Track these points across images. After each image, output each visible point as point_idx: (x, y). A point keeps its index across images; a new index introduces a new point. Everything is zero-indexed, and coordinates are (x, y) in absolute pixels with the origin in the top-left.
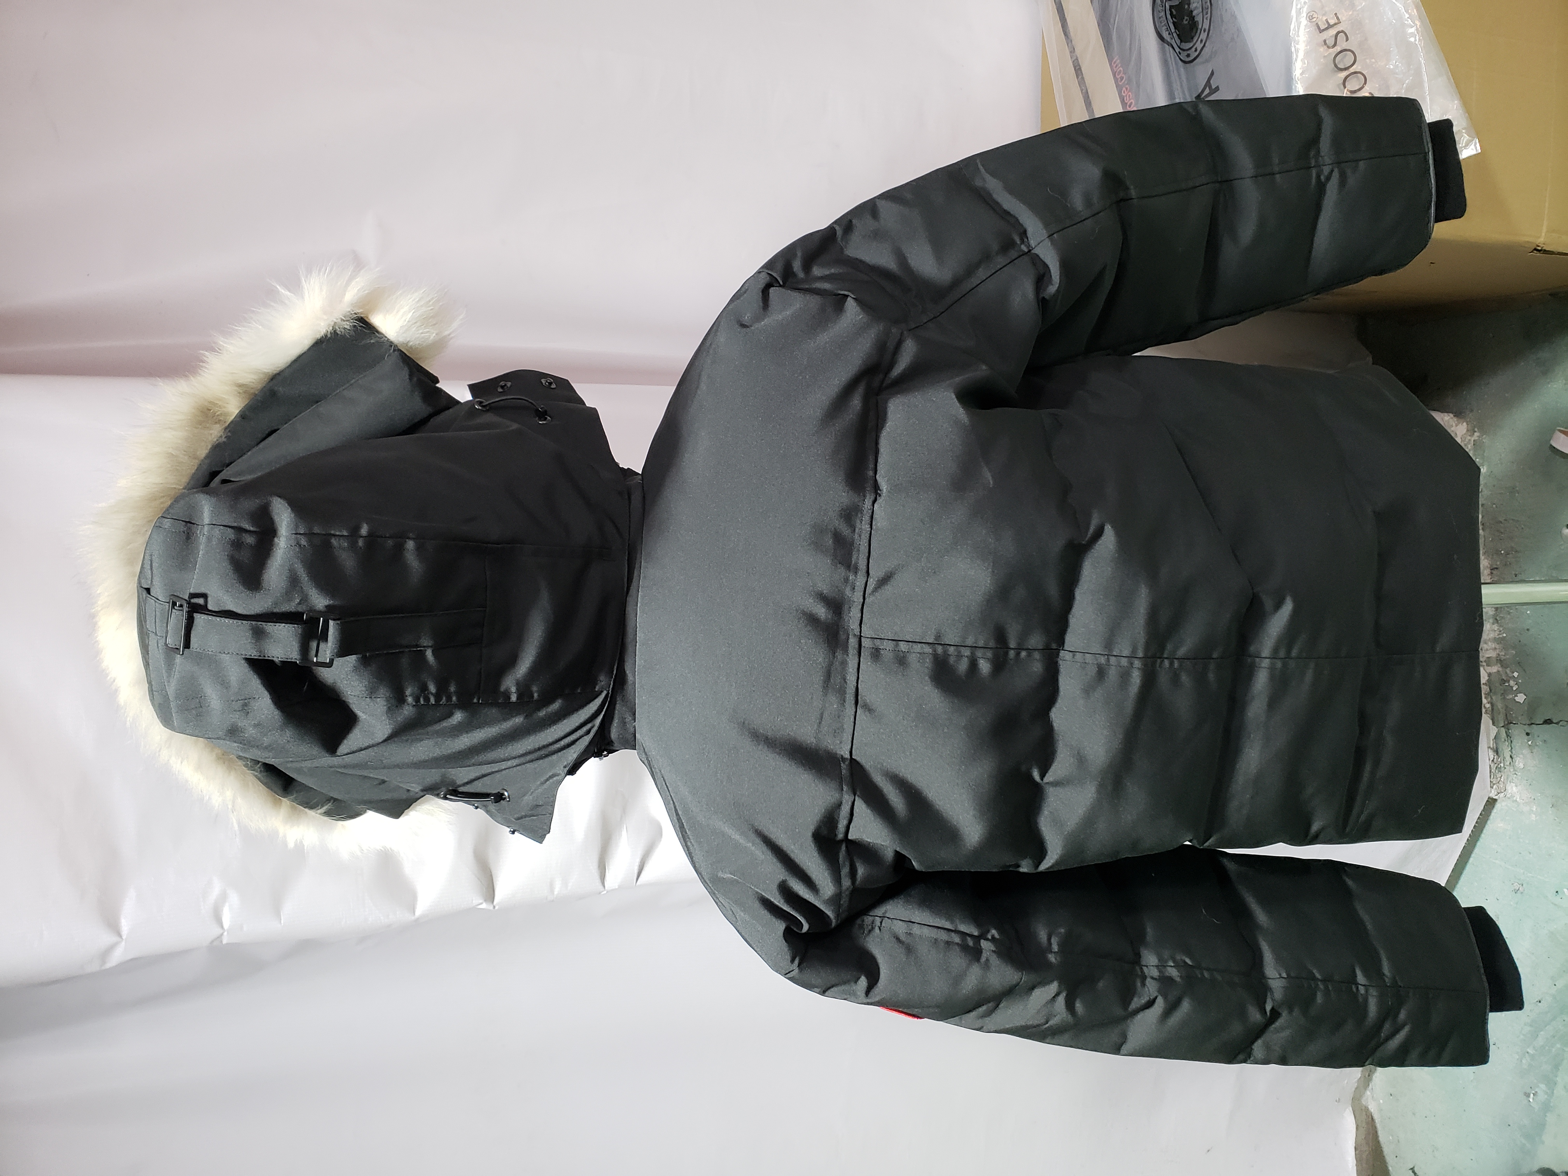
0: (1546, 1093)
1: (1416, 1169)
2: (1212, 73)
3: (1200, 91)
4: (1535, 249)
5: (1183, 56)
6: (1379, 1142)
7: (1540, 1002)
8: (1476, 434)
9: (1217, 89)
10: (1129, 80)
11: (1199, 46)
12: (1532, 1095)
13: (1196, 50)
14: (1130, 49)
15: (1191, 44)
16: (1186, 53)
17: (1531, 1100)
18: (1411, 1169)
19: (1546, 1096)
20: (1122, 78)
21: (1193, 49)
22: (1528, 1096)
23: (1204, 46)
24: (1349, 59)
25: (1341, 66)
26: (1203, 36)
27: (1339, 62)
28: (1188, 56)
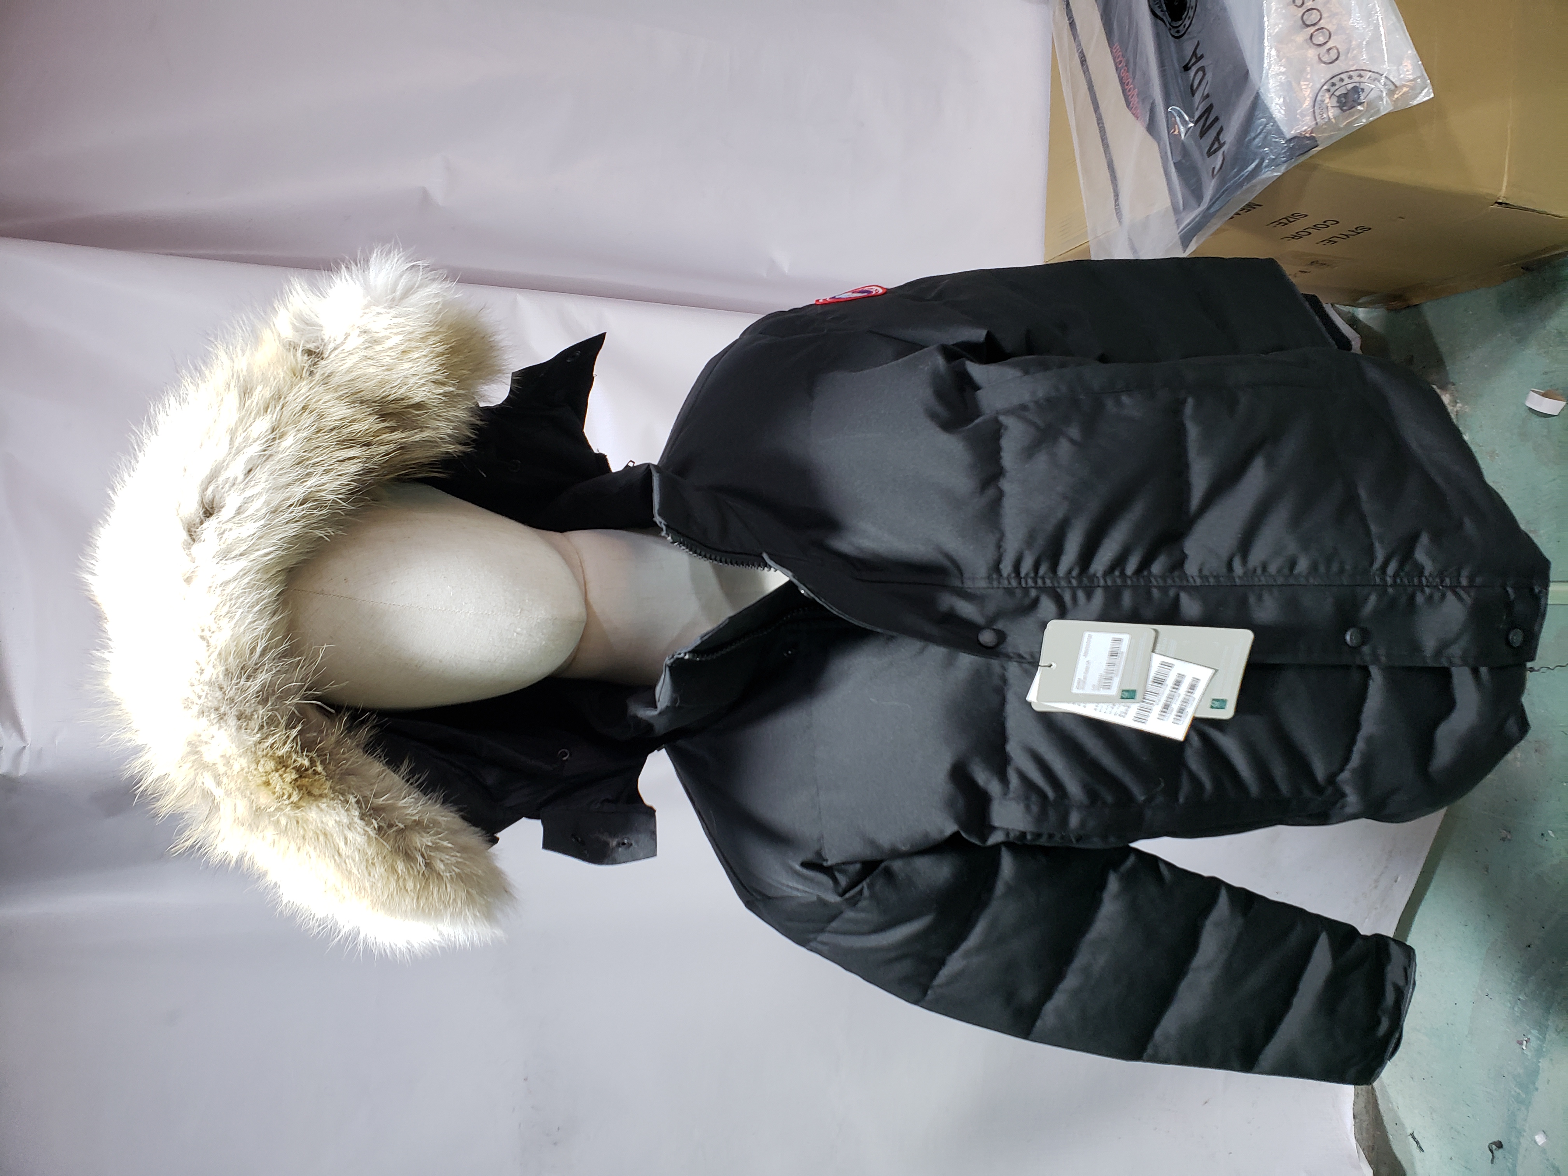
0: (1538, 1039)
1: (1415, 1134)
2: (1198, 44)
3: (1187, 61)
4: (1496, 203)
5: (1173, 31)
6: (1379, 1111)
7: (1529, 946)
8: (1459, 405)
9: (1202, 57)
10: (1127, 62)
11: (1187, 22)
12: (1525, 1042)
13: (1185, 26)
14: (1129, 33)
15: (1180, 22)
16: (1176, 30)
17: (1524, 1048)
18: (1411, 1134)
19: (1539, 1042)
20: (1121, 62)
21: (1182, 26)
22: (1521, 1044)
23: (1192, 21)
24: (1314, 17)
25: (1308, 23)
26: (1191, 14)
27: (1307, 19)
28: (1178, 32)
